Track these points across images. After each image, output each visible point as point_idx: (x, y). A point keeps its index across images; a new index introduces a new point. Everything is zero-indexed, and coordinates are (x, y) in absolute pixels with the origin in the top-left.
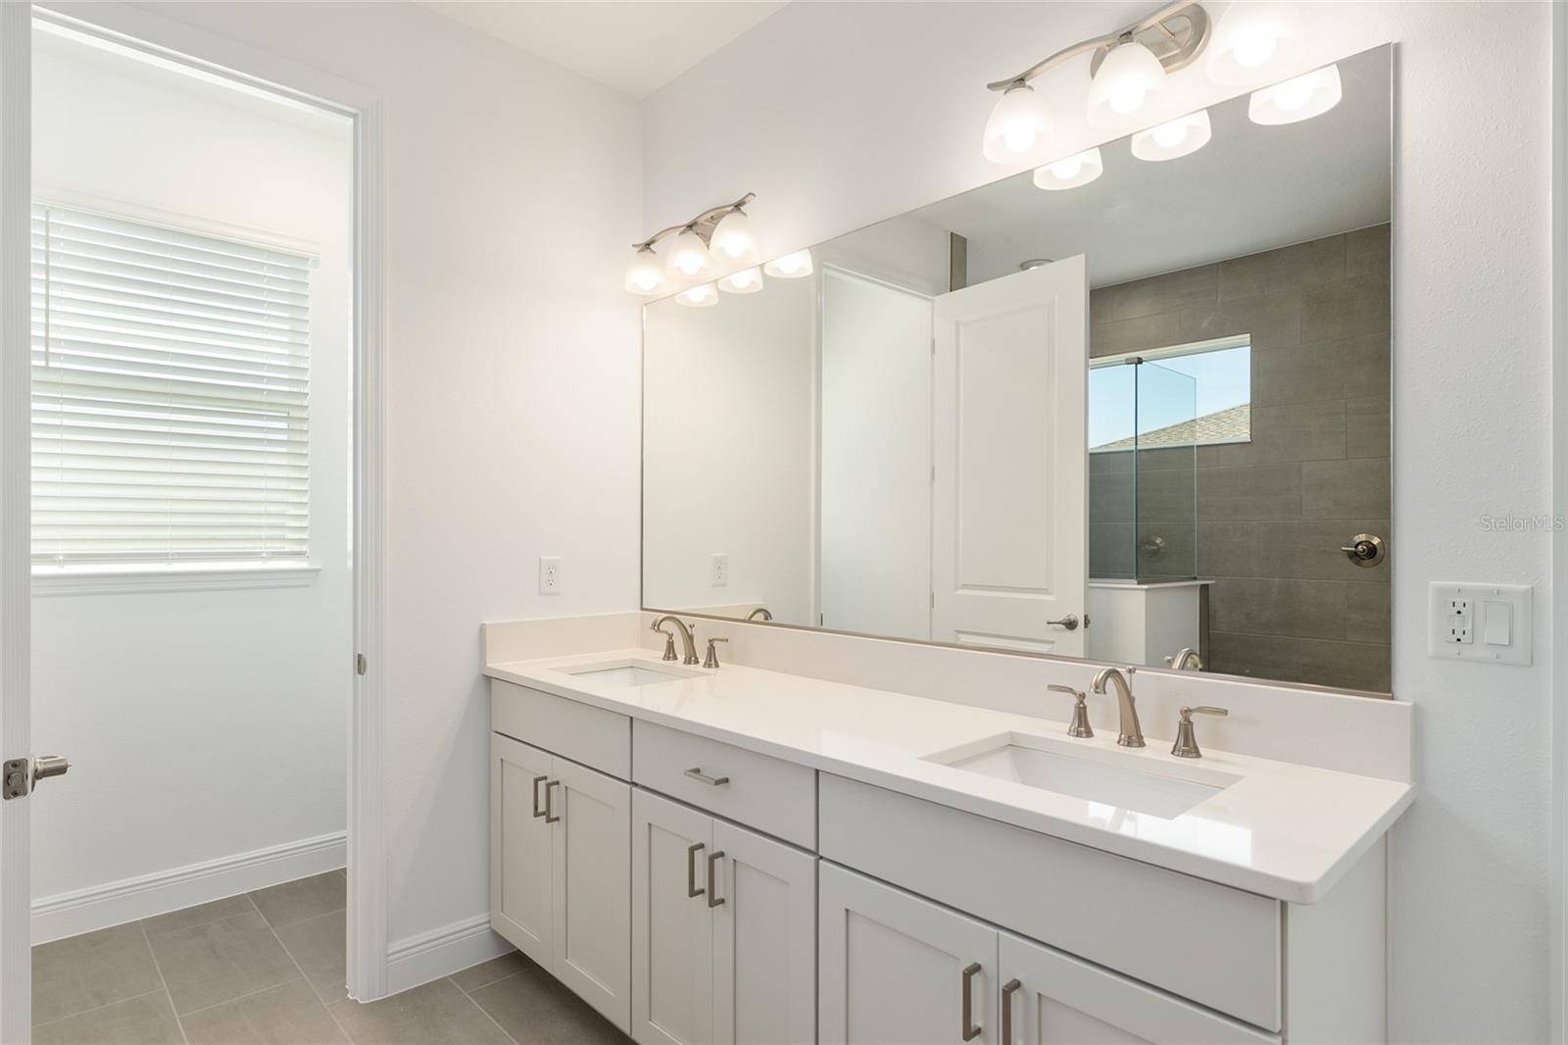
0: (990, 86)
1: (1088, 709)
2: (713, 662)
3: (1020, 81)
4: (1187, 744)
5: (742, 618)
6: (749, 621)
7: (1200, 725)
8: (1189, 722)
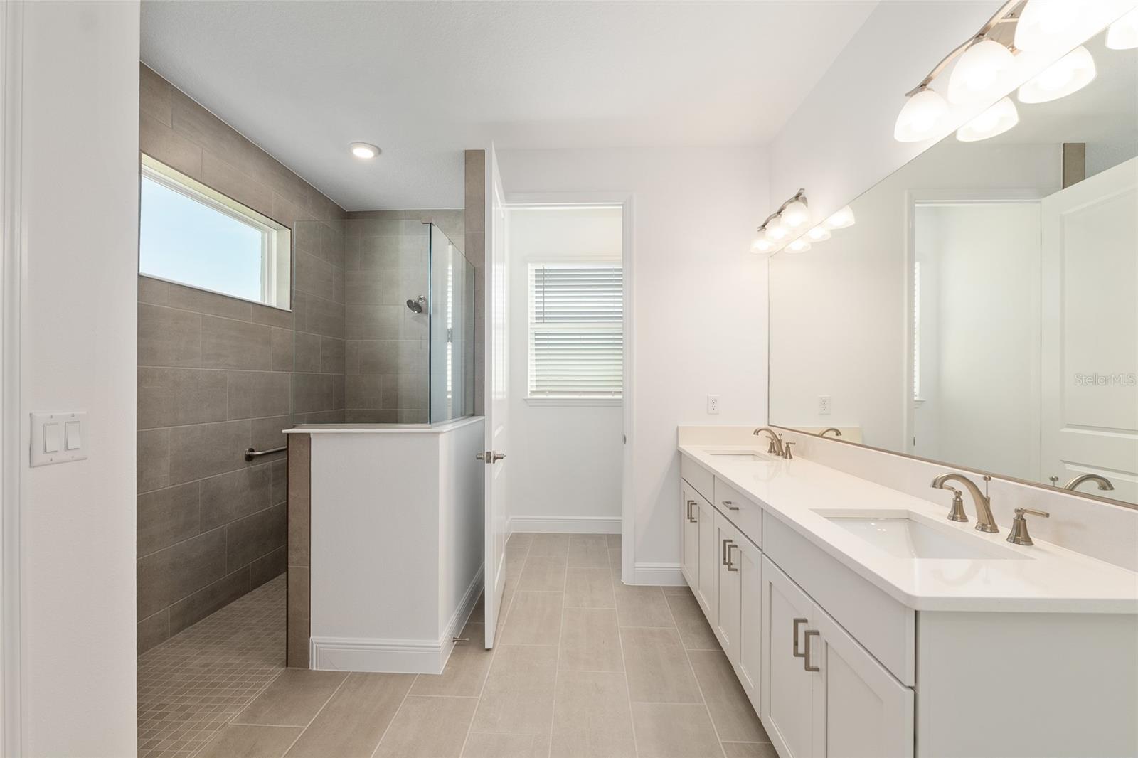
0: (906, 95)
1: (963, 503)
2: (788, 455)
3: (923, 85)
4: (1020, 534)
5: (817, 434)
6: (821, 436)
7: (1032, 524)
8: (1022, 519)
